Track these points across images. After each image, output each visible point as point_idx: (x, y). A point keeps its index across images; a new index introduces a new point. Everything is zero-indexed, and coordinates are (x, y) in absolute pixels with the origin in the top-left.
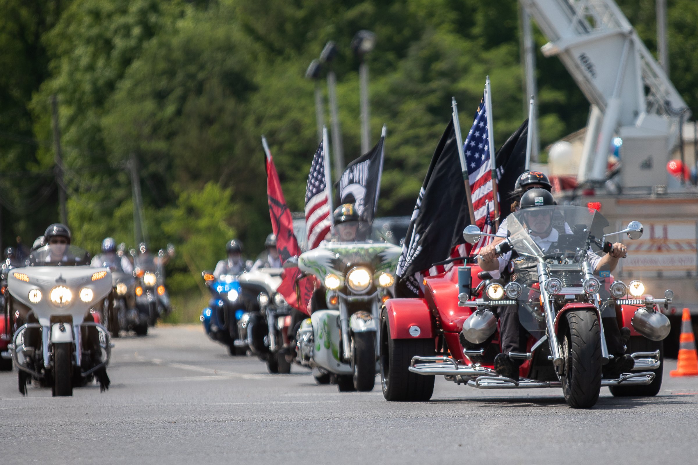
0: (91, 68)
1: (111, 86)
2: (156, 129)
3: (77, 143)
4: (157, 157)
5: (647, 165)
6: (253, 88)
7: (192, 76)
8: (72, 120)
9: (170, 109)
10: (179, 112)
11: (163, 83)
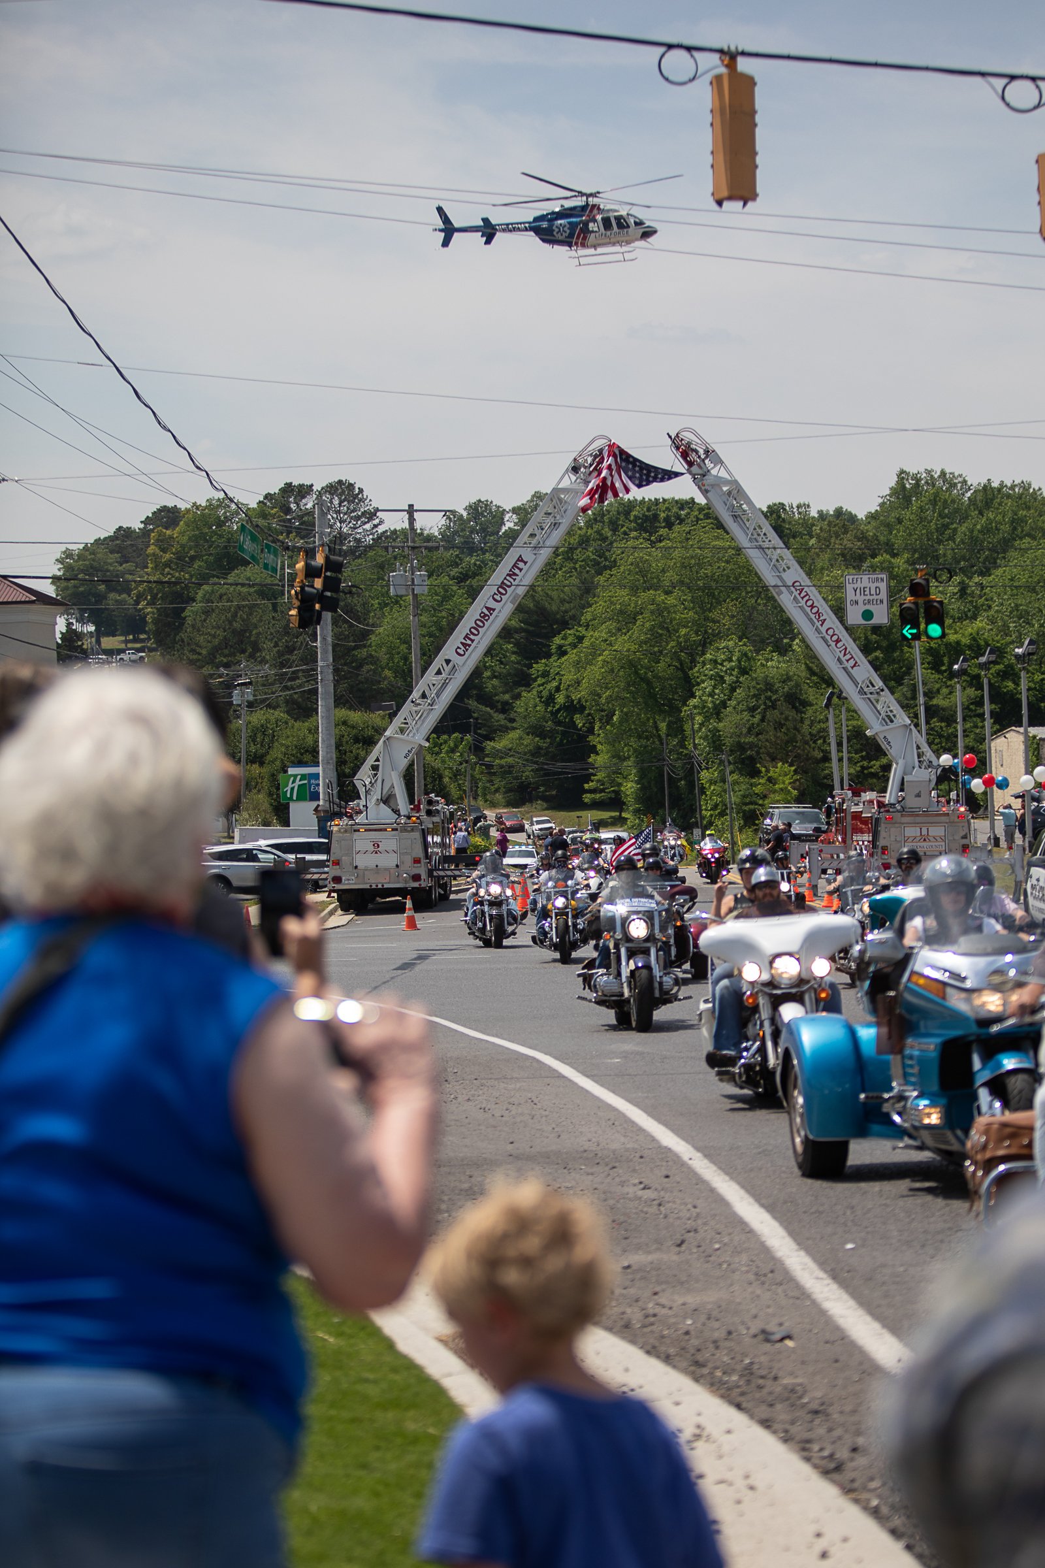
0: (711, 695)
1: (724, 705)
2: (750, 730)
3: (705, 738)
4: (752, 746)
5: (918, 795)
6: (806, 704)
7: (769, 698)
8: (702, 725)
9: (758, 717)
10: (763, 720)
11: (753, 703)
